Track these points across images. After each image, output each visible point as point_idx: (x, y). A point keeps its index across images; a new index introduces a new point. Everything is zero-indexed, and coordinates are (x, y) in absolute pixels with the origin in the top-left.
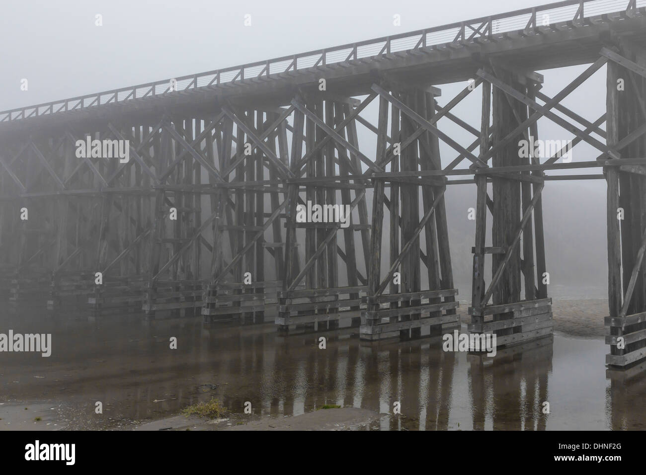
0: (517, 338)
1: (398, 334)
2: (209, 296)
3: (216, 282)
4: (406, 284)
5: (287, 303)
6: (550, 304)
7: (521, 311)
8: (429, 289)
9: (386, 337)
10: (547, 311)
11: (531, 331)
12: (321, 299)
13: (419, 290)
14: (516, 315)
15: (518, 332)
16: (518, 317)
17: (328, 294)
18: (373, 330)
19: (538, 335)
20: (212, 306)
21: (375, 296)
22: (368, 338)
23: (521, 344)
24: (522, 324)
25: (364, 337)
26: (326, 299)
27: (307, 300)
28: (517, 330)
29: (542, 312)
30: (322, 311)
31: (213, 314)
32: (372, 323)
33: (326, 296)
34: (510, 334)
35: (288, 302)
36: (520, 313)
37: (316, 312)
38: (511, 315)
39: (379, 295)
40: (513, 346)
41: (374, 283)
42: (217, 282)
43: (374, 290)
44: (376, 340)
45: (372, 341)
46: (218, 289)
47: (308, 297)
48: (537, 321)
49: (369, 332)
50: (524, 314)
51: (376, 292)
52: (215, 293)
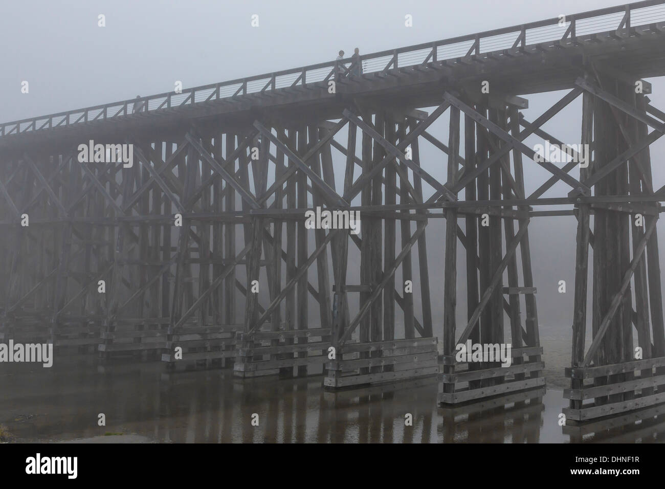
0: (388, 376)
1: (278, 371)
2: (106, 331)
3: (113, 318)
4: (290, 321)
5: (173, 340)
6: (435, 343)
7: (393, 350)
8: (321, 327)
9: (262, 374)
10: (430, 350)
11: (407, 370)
12: (214, 336)
13: (306, 328)
14: (386, 353)
15: (390, 371)
16: (389, 356)
17: (221, 331)
18: (246, 367)
19: (416, 375)
20: (109, 342)
21: (249, 333)
22: (241, 375)
23: (393, 382)
24: (395, 362)
25: (237, 374)
26: (220, 336)
27: (197, 337)
28: (389, 368)
29: (423, 352)
30: (216, 348)
31: (109, 350)
32: (246, 360)
33: (220, 333)
34: (378, 372)
35: (174, 338)
36: (391, 351)
37: (209, 349)
38: (378, 353)
39: (254, 332)
40: (380, 385)
41: (249, 320)
42: (115, 318)
43: (248, 327)
44: (249, 378)
45: (244, 378)
46: (115, 324)
47: (199, 334)
48: (416, 360)
49: (242, 369)
50: (397, 353)
51: (250, 328)
52: (112, 329)
